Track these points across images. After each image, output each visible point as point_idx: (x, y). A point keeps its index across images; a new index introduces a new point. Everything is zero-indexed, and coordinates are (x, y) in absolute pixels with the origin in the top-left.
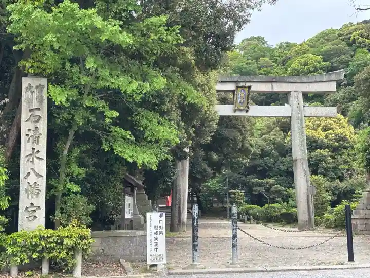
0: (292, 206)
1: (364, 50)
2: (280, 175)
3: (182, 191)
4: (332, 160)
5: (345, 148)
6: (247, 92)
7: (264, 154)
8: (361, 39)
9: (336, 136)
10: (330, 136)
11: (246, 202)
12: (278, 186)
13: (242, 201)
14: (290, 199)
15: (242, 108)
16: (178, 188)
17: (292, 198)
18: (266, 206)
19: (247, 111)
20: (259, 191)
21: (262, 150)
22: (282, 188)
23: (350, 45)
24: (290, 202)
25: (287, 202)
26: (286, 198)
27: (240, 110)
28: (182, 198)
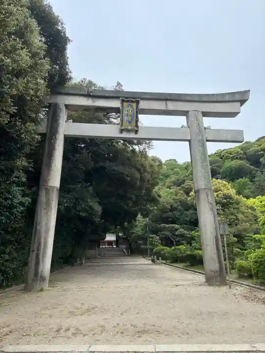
0: (195, 249)
1: (229, 160)
2: (185, 224)
3: (43, 230)
4: (222, 213)
5: (232, 204)
6: (135, 108)
7: (172, 209)
8: (227, 155)
9: (224, 195)
10: (220, 195)
11: (162, 244)
12: (182, 230)
13: (158, 244)
14: (193, 241)
15: (130, 128)
16: (38, 228)
17: (195, 240)
18: (173, 247)
19: (136, 132)
20: (166, 235)
21: (171, 206)
22: (186, 232)
23: (221, 158)
24: (193, 245)
25: (191, 245)
26: (190, 241)
27: (128, 131)
28: (43, 240)
